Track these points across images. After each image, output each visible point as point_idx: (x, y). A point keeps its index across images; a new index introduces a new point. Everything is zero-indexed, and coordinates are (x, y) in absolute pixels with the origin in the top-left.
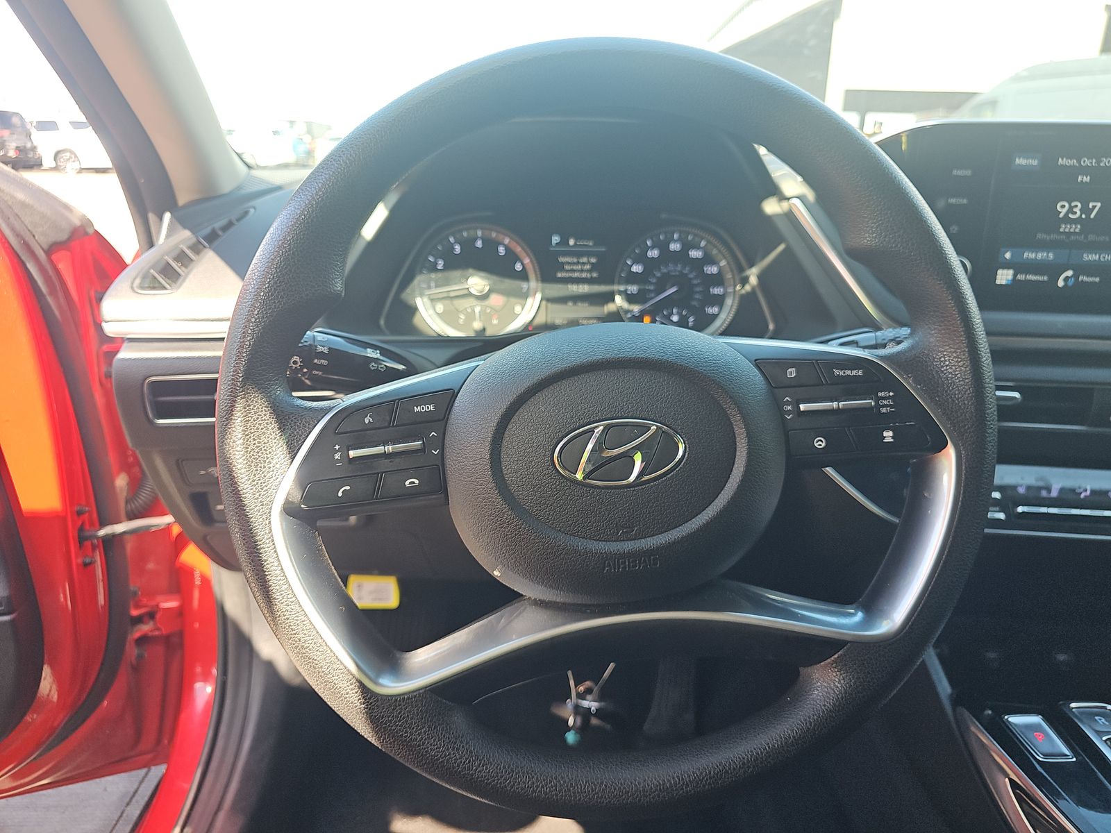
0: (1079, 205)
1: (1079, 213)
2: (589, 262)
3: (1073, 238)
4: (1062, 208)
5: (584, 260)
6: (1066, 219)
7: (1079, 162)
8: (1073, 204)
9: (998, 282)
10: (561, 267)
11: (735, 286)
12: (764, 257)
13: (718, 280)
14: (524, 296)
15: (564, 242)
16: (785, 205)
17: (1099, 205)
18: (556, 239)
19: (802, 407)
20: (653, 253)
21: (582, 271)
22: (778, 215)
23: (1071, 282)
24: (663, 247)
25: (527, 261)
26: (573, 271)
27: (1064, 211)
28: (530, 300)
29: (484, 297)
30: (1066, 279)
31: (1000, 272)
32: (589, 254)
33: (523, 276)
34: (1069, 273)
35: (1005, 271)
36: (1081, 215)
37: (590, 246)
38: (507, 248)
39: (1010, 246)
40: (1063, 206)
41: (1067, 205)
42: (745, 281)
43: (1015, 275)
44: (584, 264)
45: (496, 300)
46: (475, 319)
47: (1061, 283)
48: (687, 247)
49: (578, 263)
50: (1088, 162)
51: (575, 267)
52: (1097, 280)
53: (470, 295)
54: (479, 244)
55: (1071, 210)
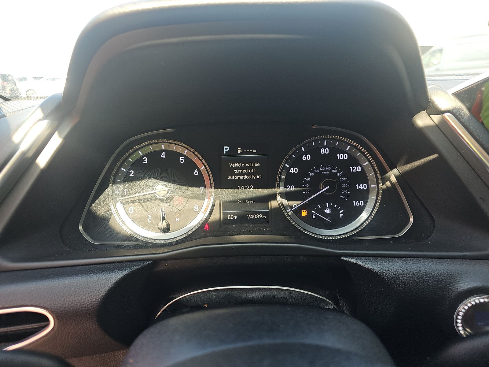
2: (254, 167)
5: (250, 165)
10: (231, 172)
11: (377, 183)
12: (407, 163)
13: (362, 177)
14: (202, 198)
15: (233, 151)
16: (436, 118)
18: (226, 149)
20: (307, 157)
21: (248, 174)
22: (429, 127)
24: (315, 152)
25: (202, 168)
26: (242, 174)
28: (206, 201)
32: (253, 161)
33: (200, 182)
37: (255, 153)
38: (186, 158)
44: (250, 168)
45: (178, 202)
46: (160, 220)
48: (334, 151)
49: (245, 168)
51: (243, 171)
53: (156, 198)
54: (163, 155)
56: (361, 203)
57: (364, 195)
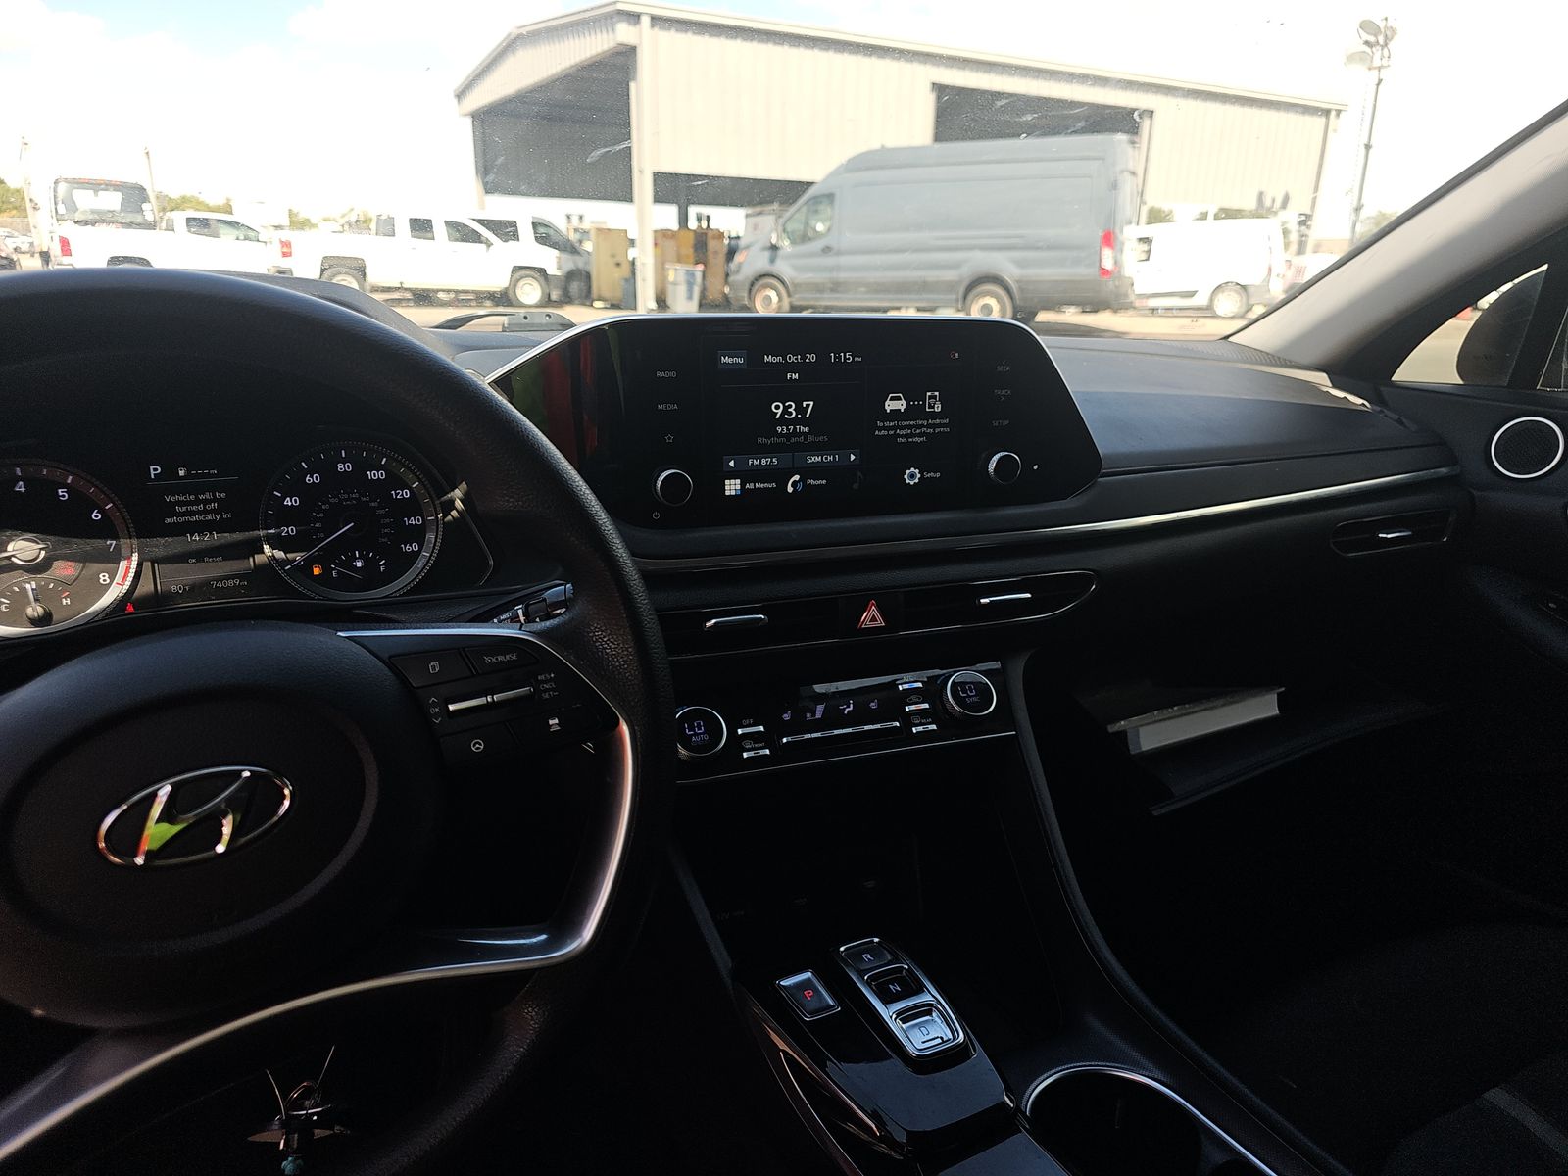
0: (794, 405)
1: (794, 413)
2: (215, 500)
3: (793, 440)
4: (778, 409)
5: (207, 496)
6: (783, 421)
7: (784, 358)
8: (787, 404)
9: (727, 493)
10: (169, 510)
11: (437, 514)
13: (413, 506)
14: (114, 558)
17: (812, 403)
18: (154, 471)
19: (451, 707)
20: (313, 479)
21: (205, 512)
23: (799, 487)
24: (327, 470)
25: (108, 506)
26: (192, 513)
27: (780, 411)
28: (123, 564)
29: (36, 568)
30: (794, 484)
31: (727, 482)
32: (213, 488)
33: (106, 530)
34: (796, 478)
35: (733, 481)
36: (796, 415)
37: (213, 476)
38: (70, 489)
39: (732, 454)
40: (777, 407)
41: (781, 405)
42: (451, 504)
43: (743, 485)
44: (206, 502)
45: (64, 569)
46: (29, 603)
47: (790, 489)
48: (361, 467)
49: (197, 502)
50: (793, 359)
51: (194, 508)
52: (824, 482)
53: (13, 567)
54: (19, 486)
55: (786, 411)
56: (415, 547)
57: (418, 535)
